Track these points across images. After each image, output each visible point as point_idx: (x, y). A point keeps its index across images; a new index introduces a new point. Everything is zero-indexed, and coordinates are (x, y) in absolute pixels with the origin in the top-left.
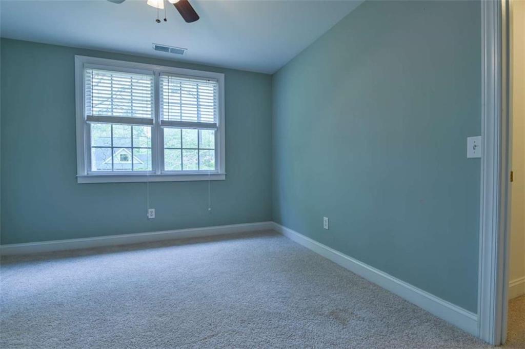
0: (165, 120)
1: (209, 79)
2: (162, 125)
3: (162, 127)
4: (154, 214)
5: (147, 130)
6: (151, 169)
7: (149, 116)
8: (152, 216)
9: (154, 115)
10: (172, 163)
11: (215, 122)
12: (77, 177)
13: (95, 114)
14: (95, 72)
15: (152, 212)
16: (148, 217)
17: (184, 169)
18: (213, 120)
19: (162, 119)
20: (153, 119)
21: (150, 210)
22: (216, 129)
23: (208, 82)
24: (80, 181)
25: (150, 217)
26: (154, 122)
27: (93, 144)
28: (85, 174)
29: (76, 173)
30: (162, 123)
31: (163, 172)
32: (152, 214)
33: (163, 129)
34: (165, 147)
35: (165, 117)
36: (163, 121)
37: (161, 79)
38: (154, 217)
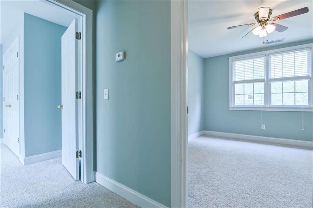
0: (272, 78)
1: (303, 49)
2: (270, 81)
3: (270, 82)
4: (264, 127)
5: (262, 85)
6: (263, 105)
7: (263, 78)
8: (263, 128)
9: (265, 77)
10: (276, 101)
11: (309, 75)
12: (229, 108)
13: (237, 80)
14: (237, 62)
15: (263, 126)
16: (261, 128)
17: (284, 104)
18: (307, 74)
19: (270, 78)
20: (265, 79)
21: (262, 125)
22: (309, 79)
23: (302, 51)
24: (230, 109)
25: (262, 129)
26: (265, 80)
27: (236, 93)
28: (232, 106)
29: (229, 106)
30: (270, 80)
31: (270, 106)
32: (263, 127)
33: (271, 84)
34: (272, 92)
35: (272, 77)
36: (271, 79)
37: (270, 57)
38: (264, 129)
